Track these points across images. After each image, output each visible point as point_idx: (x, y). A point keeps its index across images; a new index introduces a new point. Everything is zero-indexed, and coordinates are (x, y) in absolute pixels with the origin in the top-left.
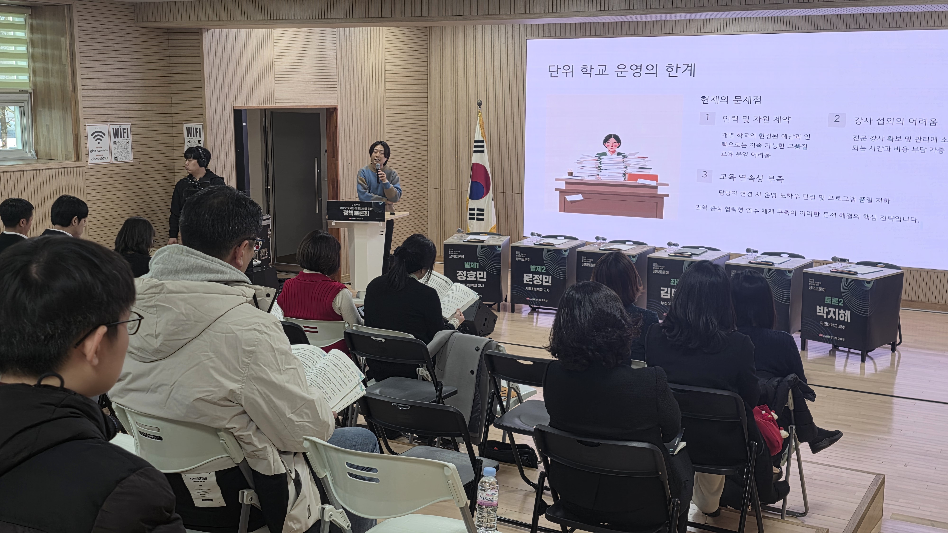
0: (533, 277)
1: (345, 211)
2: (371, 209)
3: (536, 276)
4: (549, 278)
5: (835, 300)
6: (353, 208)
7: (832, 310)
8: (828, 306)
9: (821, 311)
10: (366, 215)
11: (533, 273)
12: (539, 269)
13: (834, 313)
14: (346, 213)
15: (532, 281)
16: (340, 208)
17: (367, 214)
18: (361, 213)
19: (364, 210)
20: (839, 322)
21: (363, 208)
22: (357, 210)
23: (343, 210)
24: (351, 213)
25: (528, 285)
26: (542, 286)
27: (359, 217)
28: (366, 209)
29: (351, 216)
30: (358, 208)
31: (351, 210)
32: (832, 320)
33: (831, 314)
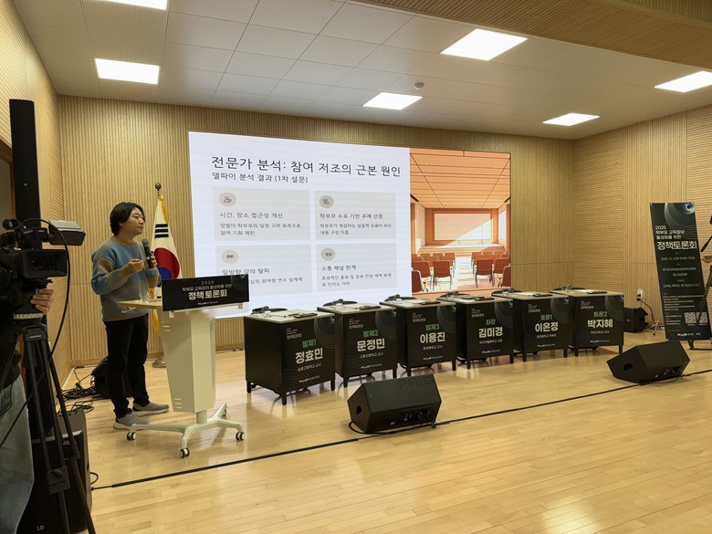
0: (367, 343)
1: (191, 294)
2: (230, 285)
3: (369, 341)
4: (382, 341)
5: (601, 314)
6: (204, 288)
7: (599, 321)
8: (596, 319)
9: (591, 323)
10: (223, 295)
11: (366, 339)
12: (372, 333)
13: (601, 323)
14: (192, 296)
15: (366, 348)
16: (184, 289)
17: (224, 293)
18: (216, 293)
19: (220, 289)
20: (605, 329)
21: (219, 287)
22: (210, 290)
23: (187, 293)
24: (201, 295)
25: (363, 353)
26: (376, 350)
27: (212, 299)
28: (222, 286)
29: (200, 300)
30: (212, 288)
31: (200, 291)
32: (600, 329)
33: (599, 324)
